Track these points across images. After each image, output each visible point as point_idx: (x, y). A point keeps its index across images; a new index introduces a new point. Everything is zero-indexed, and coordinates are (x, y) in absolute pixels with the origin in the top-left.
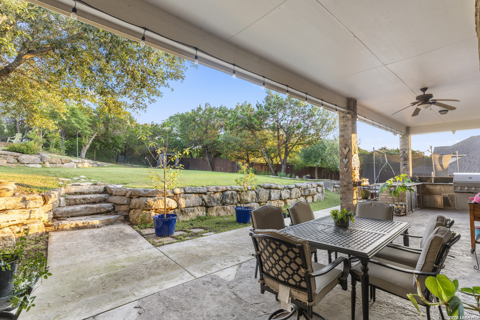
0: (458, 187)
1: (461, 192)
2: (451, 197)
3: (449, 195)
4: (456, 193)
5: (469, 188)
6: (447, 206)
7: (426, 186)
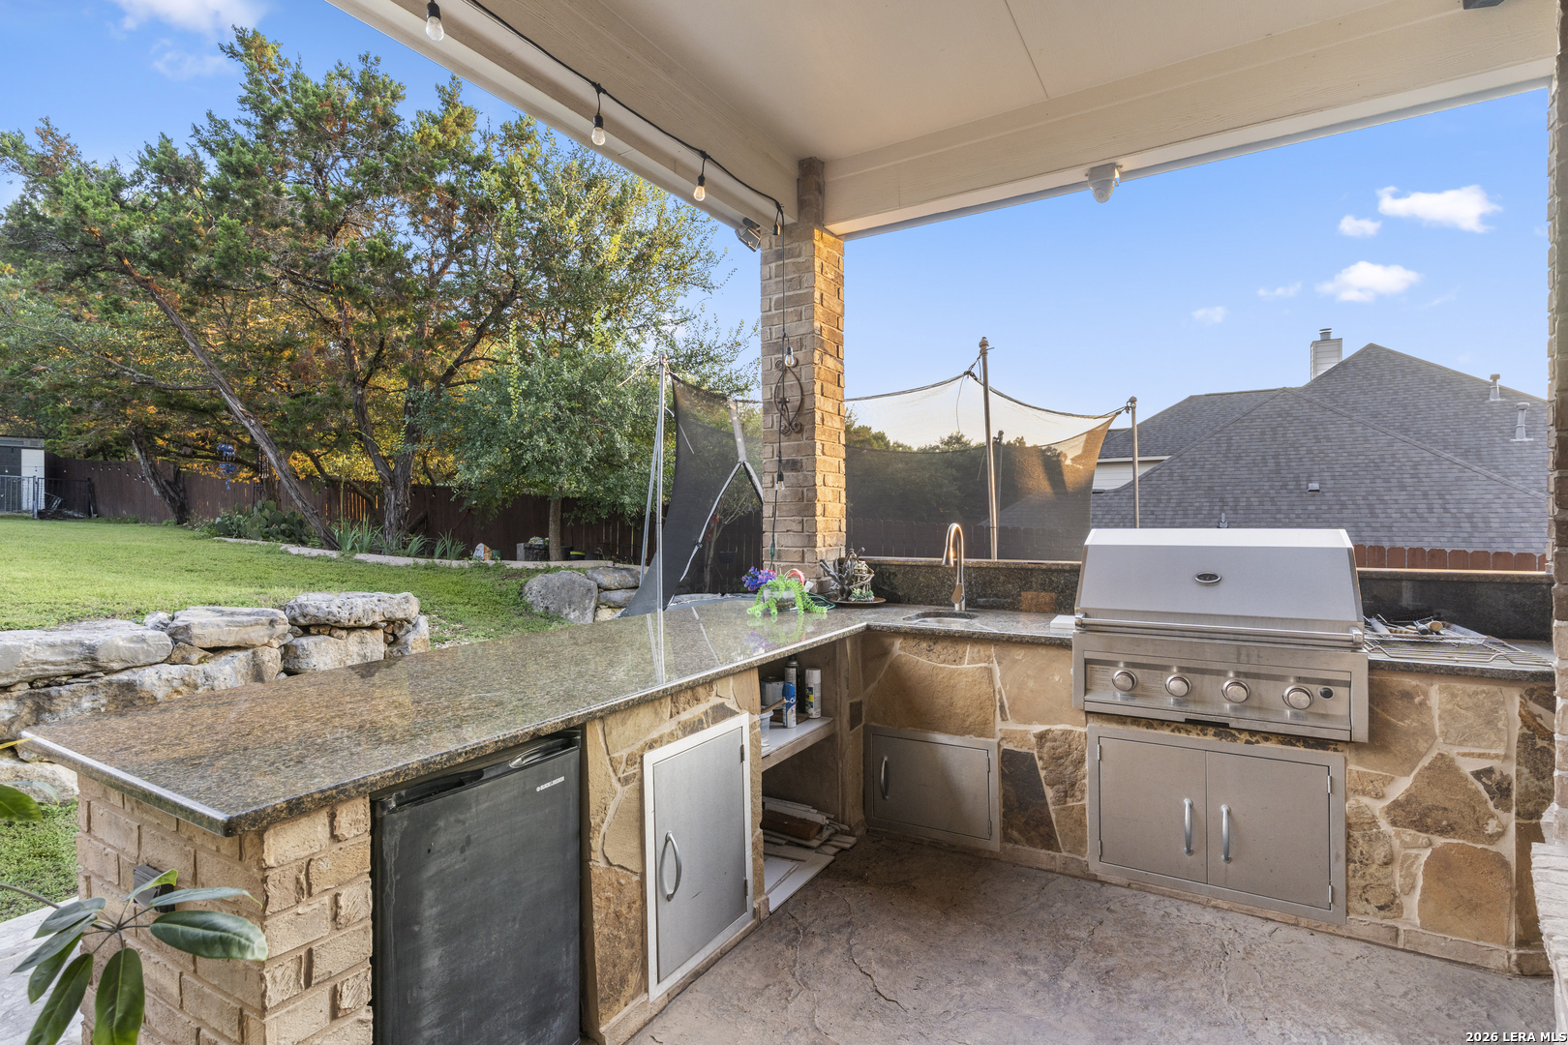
0: (1113, 664)
1: (1136, 720)
2: (1056, 759)
3: (1042, 737)
4: (1094, 724)
5: (1196, 679)
6: (1030, 842)
7: (885, 652)
